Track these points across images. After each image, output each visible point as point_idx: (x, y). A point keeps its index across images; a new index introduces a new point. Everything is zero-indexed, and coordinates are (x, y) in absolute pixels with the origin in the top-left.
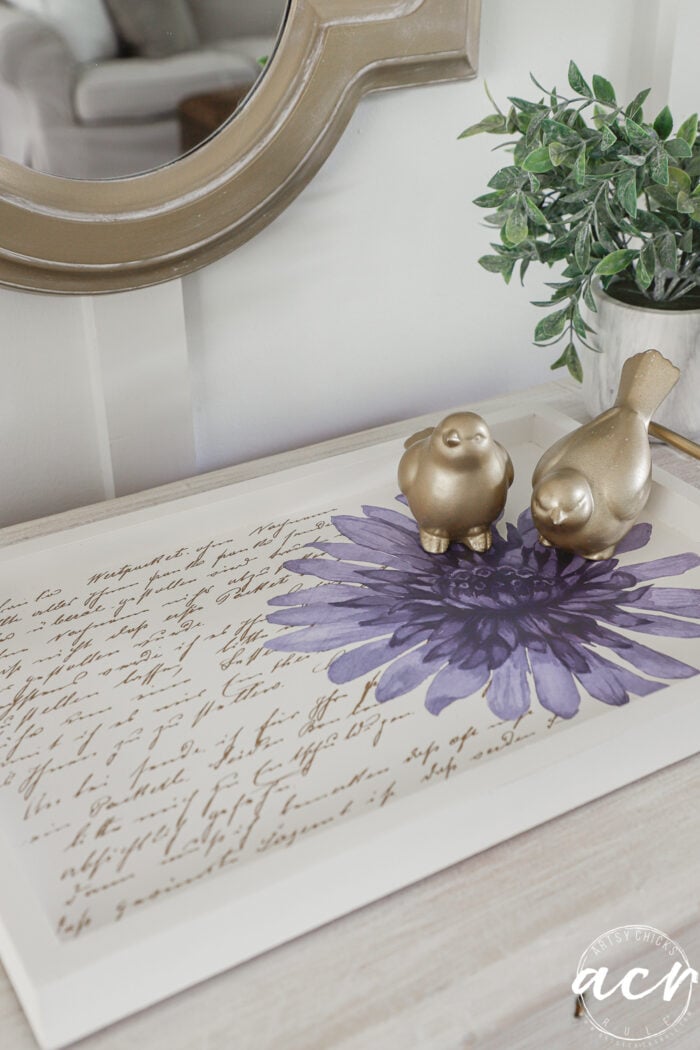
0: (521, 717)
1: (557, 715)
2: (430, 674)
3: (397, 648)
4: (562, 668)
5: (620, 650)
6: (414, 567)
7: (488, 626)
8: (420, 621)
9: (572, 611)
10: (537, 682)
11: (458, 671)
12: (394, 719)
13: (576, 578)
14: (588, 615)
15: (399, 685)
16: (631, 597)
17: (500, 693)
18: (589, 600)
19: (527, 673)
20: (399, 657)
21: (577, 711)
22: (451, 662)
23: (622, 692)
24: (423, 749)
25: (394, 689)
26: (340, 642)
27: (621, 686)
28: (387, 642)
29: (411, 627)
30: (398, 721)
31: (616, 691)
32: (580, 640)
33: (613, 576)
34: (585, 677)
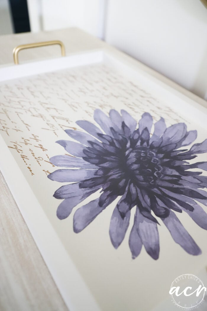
0: (51, 163)
1: (51, 174)
2: (80, 142)
3: (97, 135)
4: (84, 179)
5: (98, 201)
6: (153, 142)
7: (113, 159)
8: (115, 141)
9: (129, 188)
10: (74, 170)
11: (82, 149)
12: (55, 133)
13: (159, 193)
14: (126, 193)
15: (74, 134)
16: (146, 213)
17: (68, 159)
18: (140, 195)
19: (81, 168)
20: (92, 136)
21: (53, 180)
22: (88, 148)
23: (64, 197)
24: (37, 138)
25: (72, 133)
26: (100, 122)
27: (69, 198)
28: (100, 133)
29: (110, 139)
30: (54, 134)
31: (65, 195)
32: (105, 188)
33: (165, 209)
34: (77, 186)
